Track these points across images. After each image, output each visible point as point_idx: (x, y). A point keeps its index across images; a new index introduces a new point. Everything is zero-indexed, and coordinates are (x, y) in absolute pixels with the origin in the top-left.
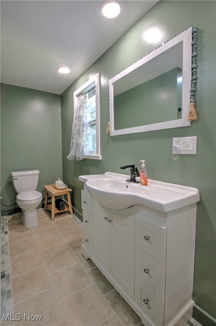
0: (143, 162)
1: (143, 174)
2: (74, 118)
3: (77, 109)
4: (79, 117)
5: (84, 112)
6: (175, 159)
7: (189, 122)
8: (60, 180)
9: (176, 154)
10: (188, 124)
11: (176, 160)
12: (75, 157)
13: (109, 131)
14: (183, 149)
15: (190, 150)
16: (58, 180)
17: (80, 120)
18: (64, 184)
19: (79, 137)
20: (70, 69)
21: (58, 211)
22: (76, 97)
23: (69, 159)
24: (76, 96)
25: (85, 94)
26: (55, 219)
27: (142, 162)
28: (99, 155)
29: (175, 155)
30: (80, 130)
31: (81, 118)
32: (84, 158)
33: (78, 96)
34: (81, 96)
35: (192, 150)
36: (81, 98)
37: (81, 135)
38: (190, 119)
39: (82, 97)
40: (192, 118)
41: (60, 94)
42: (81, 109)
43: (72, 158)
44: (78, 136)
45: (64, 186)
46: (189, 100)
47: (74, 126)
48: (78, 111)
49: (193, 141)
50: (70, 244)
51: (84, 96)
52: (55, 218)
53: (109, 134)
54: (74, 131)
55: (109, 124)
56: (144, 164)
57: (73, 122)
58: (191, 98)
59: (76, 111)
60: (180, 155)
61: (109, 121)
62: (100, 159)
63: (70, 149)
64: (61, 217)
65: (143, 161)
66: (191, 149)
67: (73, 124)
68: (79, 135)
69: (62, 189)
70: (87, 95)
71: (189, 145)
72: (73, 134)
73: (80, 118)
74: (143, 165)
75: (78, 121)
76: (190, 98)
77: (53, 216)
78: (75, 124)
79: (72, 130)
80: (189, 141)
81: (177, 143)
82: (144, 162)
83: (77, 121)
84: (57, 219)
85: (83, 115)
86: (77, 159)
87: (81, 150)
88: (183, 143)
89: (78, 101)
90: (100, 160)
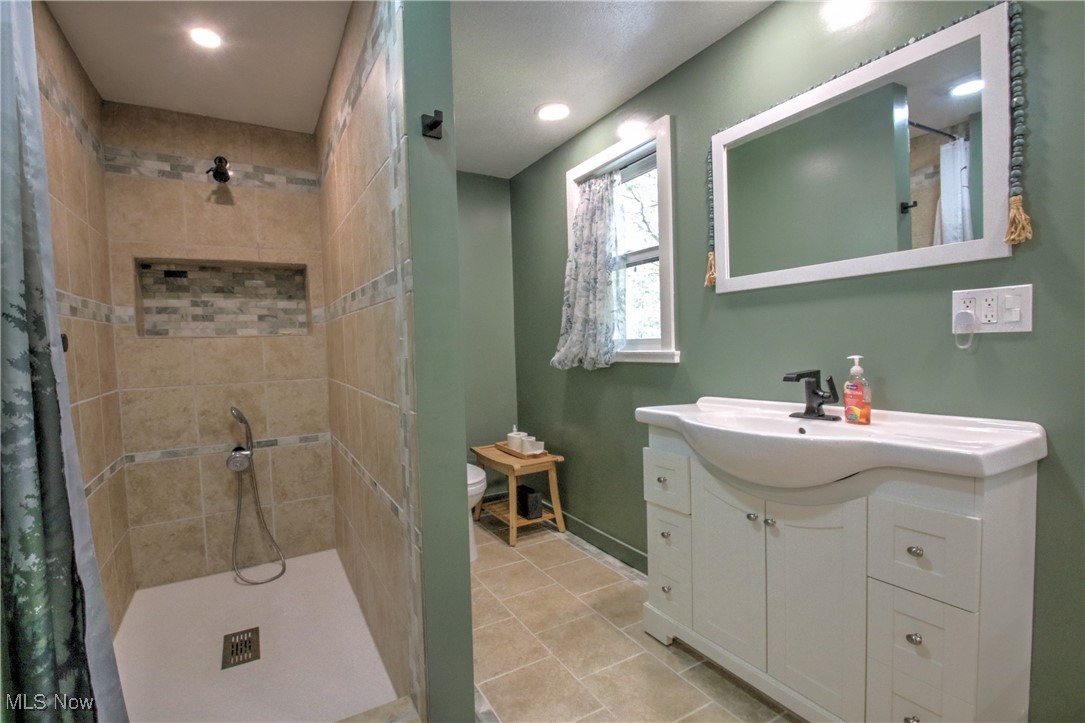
0: (857, 361)
1: (860, 393)
2: (571, 246)
3: (580, 219)
4: (589, 243)
5: (608, 228)
6: (961, 347)
7: (1007, 245)
8: (519, 430)
9: (968, 335)
10: (1005, 252)
11: (964, 350)
12: (580, 361)
13: (714, 278)
14: (989, 318)
15: (1014, 320)
16: (511, 431)
17: (596, 250)
18: (537, 440)
19: (595, 299)
20: (570, 108)
21: (525, 522)
22: (576, 185)
23: (560, 367)
24: (575, 181)
25: (611, 173)
26: (518, 544)
27: (853, 360)
28: (673, 350)
29: (964, 338)
30: (595, 279)
31: (600, 247)
32: (613, 361)
33: (582, 181)
34: (593, 181)
35: (1018, 319)
36: (593, 187)
37: (599, 296)
38: (1013, 240)
39: (598, 185)
40: (1019, 235)
41: (508, 177)
42: (597, 218)
43: (569, 364)
44: (591, 298)
45: (539, 448)
46: (1006, 190)
47: (571, 269)
48: (587, 224)
49: (1020, 295)
50: (594, 606)
51: (607, 181)
52: (517, 541)
53: (713, 287)
54: (573, 283)
55: (714, 259)
56: (859, 365)
57: (568, 257)
58: (1011, 183)
59: (576, 224)
60: (980, 337)
61: (713, 250)
62: (677, 360)
63: (559, 335)
64: (533, 537)
65: (856, 358)
66: (1015, 317)
67: (569, 265)
68: (594, 295)
69: (535, 456)
70: (617, 177)
71: (1008, 309)
72: (568, 292)
73: (594, 245)
74: (856, 369)
75: (588, 253)
76: (1007, 183)
77: (513, 533)
78: (574, 263)
79: (566, 280)
80: (1007, 296)
81: (968, 304)
82: (860, 359)
83: (583, 255)
84: (523, 542)
85: (605, 235)
86: (587, 365)
87: (601, 339)
88: (989, 301)
89: (582, 196)
90: (677, 364)
